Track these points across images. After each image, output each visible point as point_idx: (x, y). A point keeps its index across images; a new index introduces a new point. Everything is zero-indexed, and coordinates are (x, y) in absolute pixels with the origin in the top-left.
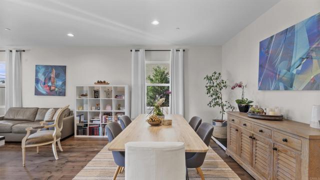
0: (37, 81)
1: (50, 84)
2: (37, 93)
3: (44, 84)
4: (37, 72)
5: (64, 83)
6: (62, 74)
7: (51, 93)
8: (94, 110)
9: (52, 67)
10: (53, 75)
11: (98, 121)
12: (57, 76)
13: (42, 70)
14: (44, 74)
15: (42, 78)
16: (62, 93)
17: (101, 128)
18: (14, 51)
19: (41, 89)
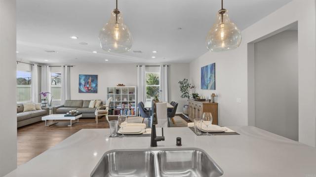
0: (80, 84)
1: (88, 86)
2: (80, 91)
3: (85, 86)
4: (80, 79)
5: (97, 85)
6: (95, 80)
7: (89, 91)
8: (116, 101)
9: (89, 76)
10: (90, 81)
11: (120, 107)
12: (92, 81)
13: (83, 78)
14: (84, 80)
15: (83, 82)
16: (95, 91)
17: (121, 111)
18: (66, 67)
19: (83, 89)
